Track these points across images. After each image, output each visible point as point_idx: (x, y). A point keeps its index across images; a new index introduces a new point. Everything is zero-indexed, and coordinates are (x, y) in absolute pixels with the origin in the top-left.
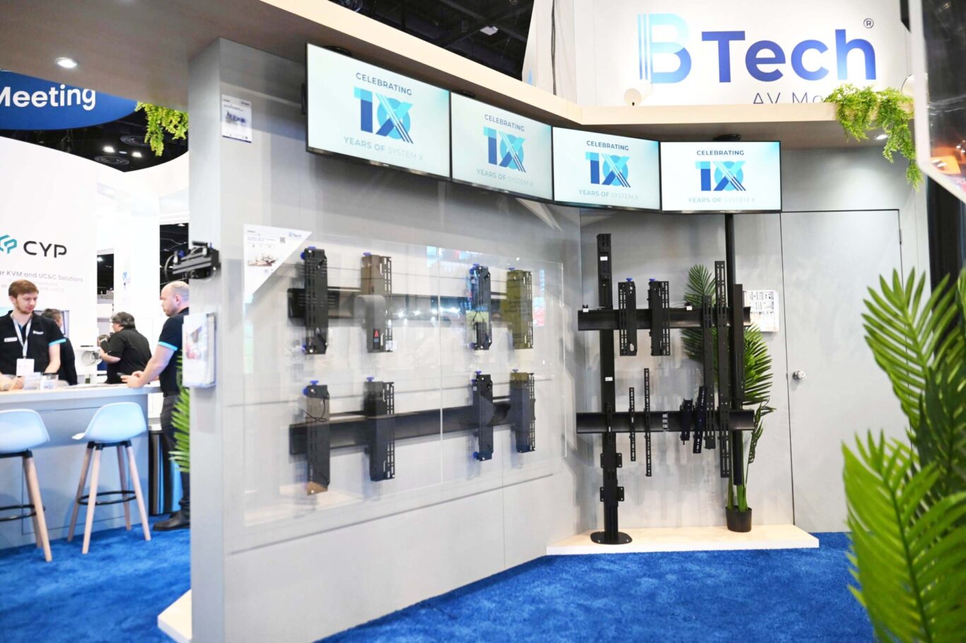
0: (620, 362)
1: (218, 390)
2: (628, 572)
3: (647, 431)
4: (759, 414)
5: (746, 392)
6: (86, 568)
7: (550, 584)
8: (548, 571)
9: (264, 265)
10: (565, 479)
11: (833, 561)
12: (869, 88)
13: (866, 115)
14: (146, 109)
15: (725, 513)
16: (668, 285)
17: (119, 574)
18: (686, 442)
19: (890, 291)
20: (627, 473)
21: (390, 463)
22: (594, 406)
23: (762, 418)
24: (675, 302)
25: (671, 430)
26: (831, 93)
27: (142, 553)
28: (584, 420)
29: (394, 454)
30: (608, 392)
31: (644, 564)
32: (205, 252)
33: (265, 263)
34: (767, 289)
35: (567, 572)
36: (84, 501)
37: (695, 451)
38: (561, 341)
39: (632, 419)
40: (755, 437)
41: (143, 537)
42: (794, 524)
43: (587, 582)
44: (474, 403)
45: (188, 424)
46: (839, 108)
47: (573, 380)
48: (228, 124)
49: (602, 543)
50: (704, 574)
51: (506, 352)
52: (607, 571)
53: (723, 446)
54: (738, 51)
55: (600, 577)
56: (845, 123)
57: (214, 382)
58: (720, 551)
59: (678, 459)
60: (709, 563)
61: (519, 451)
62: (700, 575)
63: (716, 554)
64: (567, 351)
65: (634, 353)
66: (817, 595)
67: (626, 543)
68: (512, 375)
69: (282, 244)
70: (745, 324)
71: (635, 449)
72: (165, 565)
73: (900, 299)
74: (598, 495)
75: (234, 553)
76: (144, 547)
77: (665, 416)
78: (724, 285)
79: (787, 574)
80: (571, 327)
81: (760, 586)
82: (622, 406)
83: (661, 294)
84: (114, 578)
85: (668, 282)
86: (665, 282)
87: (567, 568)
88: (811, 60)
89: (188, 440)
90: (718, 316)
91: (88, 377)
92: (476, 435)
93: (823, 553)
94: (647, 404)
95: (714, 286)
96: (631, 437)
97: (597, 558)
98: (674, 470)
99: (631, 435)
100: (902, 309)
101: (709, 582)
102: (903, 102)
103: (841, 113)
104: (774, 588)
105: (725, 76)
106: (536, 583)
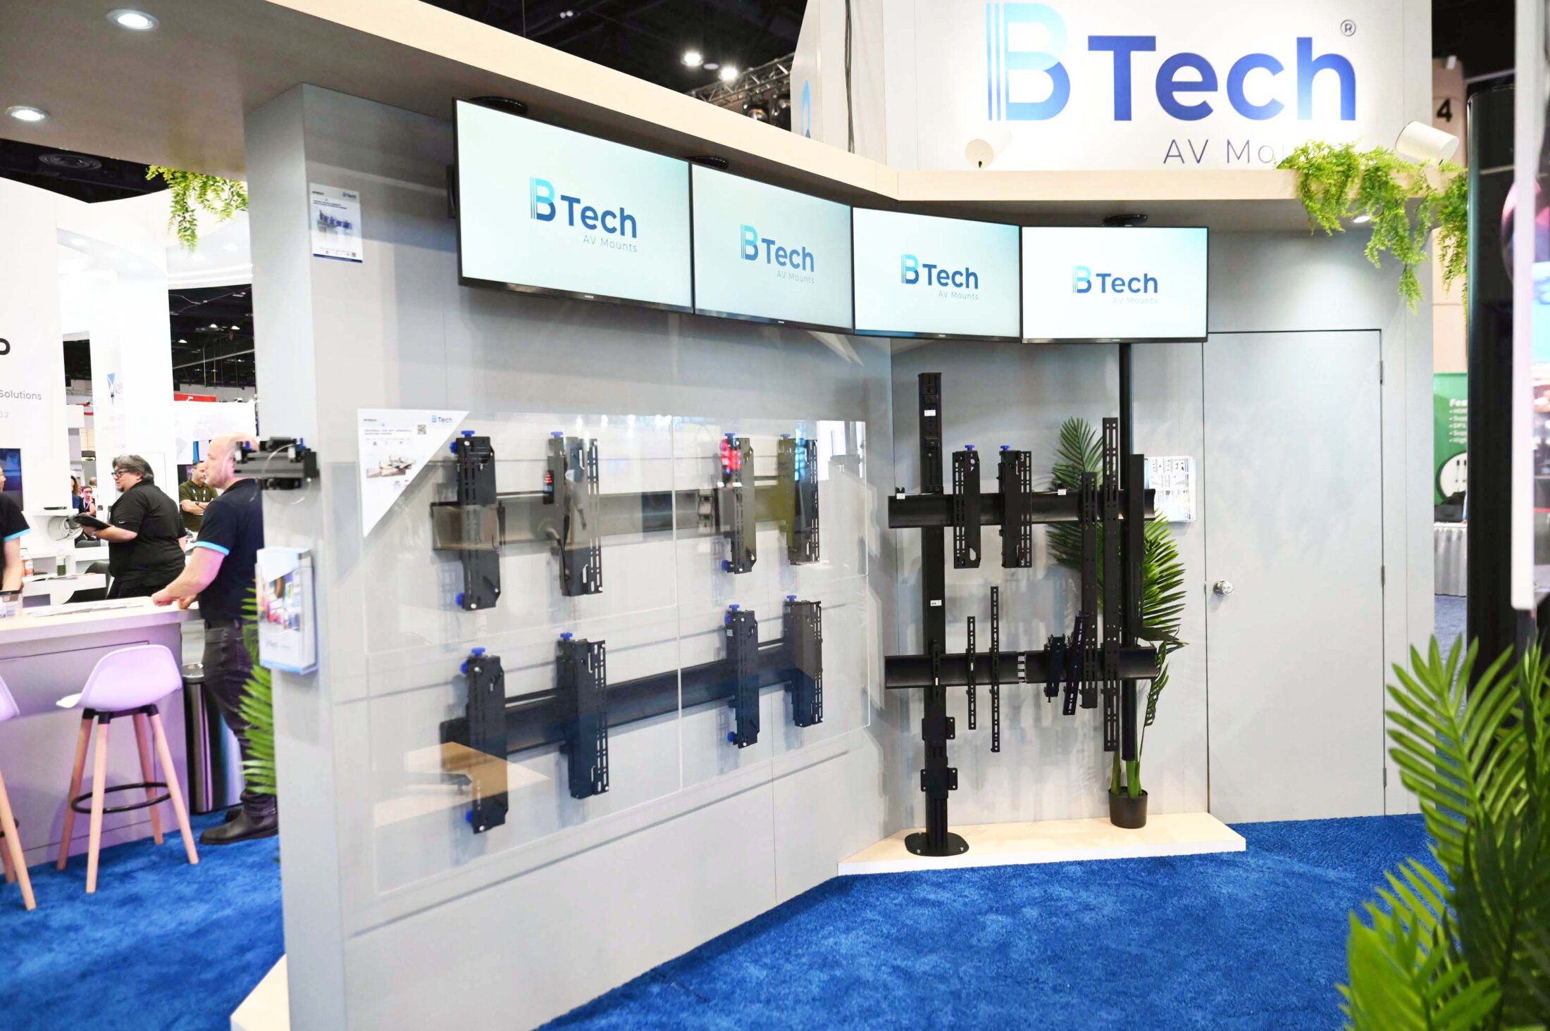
0: (953, 576)
1: (321, 672)
2: (965, 904)
3: (995, 682)
4: (1164, 651)
5: (1145, 617)
6: (96, 920)
7: (848, 930)
8: (844, 906)
9: (393, 474)
10: (868, 754)
11: (1267, 875)
12: (1348, 147)
13: (1342, 192)
14: (165, 176)
15: (1107, 800)
16: (1030, 457)
18: (1052, 698)
19: (1423, 665)
20: (959, 752)
21: (602, 768)
22: (911, 645)
23: (1168, 657)
24: (1040, 483)
25: (1030, 679)
26: (1289, 153)
27: (187, 890)
28: (896, 668)
29: (607, 754)
30: (934, 623)
31: (989, 888)
32: (292, 453)
33: (395, 470)
34: (1180, 455)
35: (873, 907)
36: (81, 805)
37: (1066, 712)
38: (862, 542)
39: (972, 668)
40: (1157, 686)
41: (185, 858)
42: (1209, 812)
43: (904, 925)
44: (728, 654)
45: (271, 716)
46: (1301, 179)
47: (880, 601)
48: (323, 234)
49: (923, 854)
50: (1080, 903)
51: (777, 569)
52: (934, 904)
53: (1108, 703)
54: (1145, 67)
55: (923, 914)
56: (1310, 204)
57: (315, 664)
58: (1100, 861)
59: (1038, 719)
60: (1086, 885)
61: (797, 724)
62: (1073, 907)
63: (1095, 867)
64: (870, 557)
65: (976, 564)
66: (1245, 940)
67: (960, 852)
68: (787, 604)
69: (422, 436)
70: (1146, 516)
71: (975, 710)
72: (228, 912)
73: (1438, 681)
74: (916, 779)
76: (189, 877)
77: (1022, 659)
78: (1116, 455)
79: (1201, 901)
80: (876, 519)
81: (1162, 924)
82: (955, 643)
83: (1020, 472)
85: (1030, 453)
86: (1025, 453)
87: (871, 900)
88: (1257, 86)
89: (272, 741)
90: (1106, 504)
92: (732, 705)
93: (1252, 861)
94: (995, 643)
95: (1101, 448)
96: (969, 693)
97: (917, 880)
98: (1031, 733)
99: (969, 688)
101: (1087, 918)
102: (1398, 171)
103: (1304, 187)
104: (1184, 927)
105: (1123, 110)
106: (825, 932)
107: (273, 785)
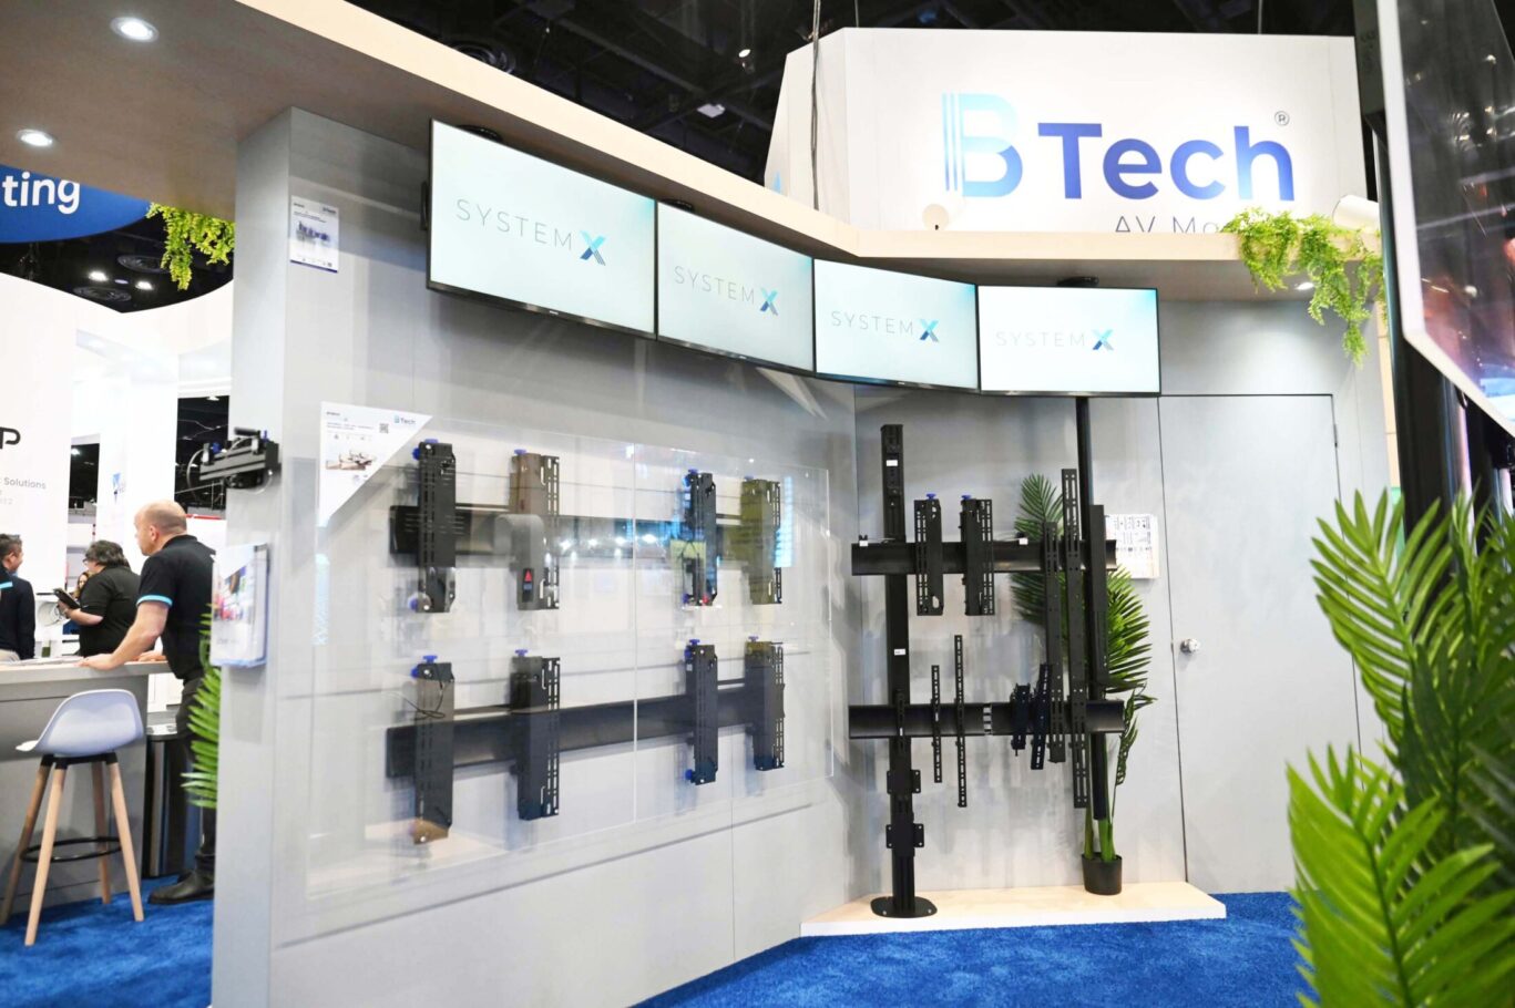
0: (917, 625)
1: (269, 666)
2: (931, 963)
3: (960, 734)
4: (1132, 708)
5: (1111, 672)
6: (30, 970)
7: (807, 985)
8: (805, 963)
9: (353, 468)
10: (832, 811)
11: (1248, 940)
12: (1286, 214)
13: (1282, 254)
14: (164, 215)
15: (1081, 867)
16: (991, 505)
17: (89, 979)
18: (1019, 751)
19: (1350, 524)
20: (928, 802)
21: (552, 789)
22: (877, 695)
23: (1135, 713)
24: (1001, 532)
25: (997, 732)
26: (1229, 220)
27: (128, 945)
28: (861, 718)
29: (557, 776)
30: (898, 672)
31: (957, 950)
32: (255, 445)
33: (355, 464)
34: (1141, 513)
35: (835, 965)
36: (32, 855)
37: (1034, 766)
38: (825, 592)
39: (937, 716)
40: (1126, 743)
41: (132, 917)
42: (1187, 881)
43: (866, 981)
44: (687, 690)
45: (217, 727)
46: (1244, 241)
47: (845, 655)
48: (301, 243)
49: (889, 915)
50: (1052, 963)
51: (738, 608)
52: (898, 962)
53: (1077, 758)
54: (1092, 153)
55: (887, 972)
56: (1253, 263)
57: (264, 657)
58: (1074, 926)
59: (1007, 780)
60: (1058, 947)
61: (758, 768)
62: (1044, 966)
63: (1068, 931)
64: (834, 608)
65: (939, 611)
66: (1226, 997)
67: (927, 914)
68: (748, 645)
69: (384, 434)
70: (1108, 567)
71: (940, 763)
72: (167, 963)
73: (1365, 538)
74: (883, 838)
75: (287, 945)
76: (131, 933)
77: (987, 710)
78: (1076, 505)
79: (1179, 962)
80: (839, 569)
81: (1138, 983)
82: (920, 694)
83: (981, 519)
84: (78, 987)
85: (990, 501)
86: (986, 501)
87: (834, 958)
88: (1199, 169)
89: (217, 753)
90: (1068, 553)
91: (47, 646)
92: (690, 742)
93: (1233, 928)
94: (960, 692)
95: (1061, 507)
96: (934, 744)
97: (883, 941)
98: (1000, 794)
99: (935, 740)
100: (1369, 553)
101: (1059, 977)
102: (1336, 235)
103: (1246, 249)
104: (1161, 986)
105: (1073, 189)
106: (784, 986)
107: (214, 800)
